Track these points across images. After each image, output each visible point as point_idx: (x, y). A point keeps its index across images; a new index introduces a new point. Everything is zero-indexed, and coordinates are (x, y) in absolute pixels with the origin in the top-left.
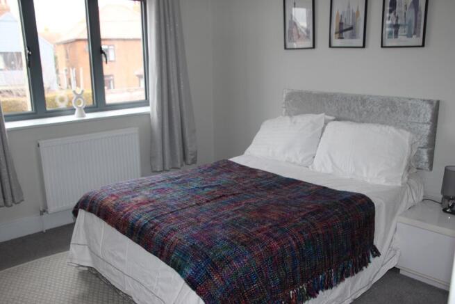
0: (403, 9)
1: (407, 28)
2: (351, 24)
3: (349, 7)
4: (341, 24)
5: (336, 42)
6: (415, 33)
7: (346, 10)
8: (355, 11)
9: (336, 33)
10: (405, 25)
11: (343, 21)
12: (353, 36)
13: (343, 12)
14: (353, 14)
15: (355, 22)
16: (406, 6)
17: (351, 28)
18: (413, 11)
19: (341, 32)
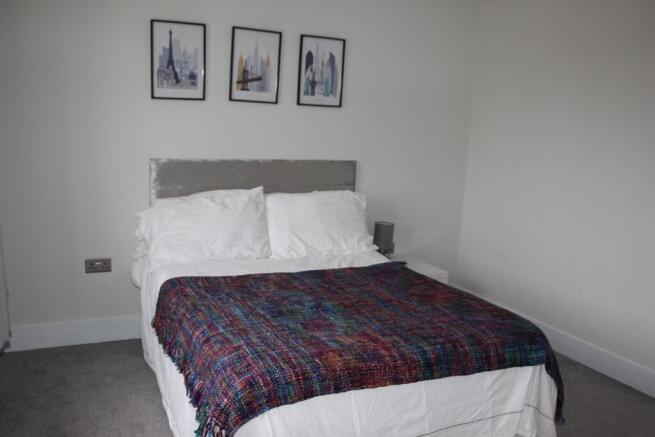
0: (320, 66)
1: (323, 86)
2: (259, 74)
3: (256, 52)
4: (245, 72)
5: (238, 94)
6: (331, 92)
7: (252, 54)
8: (265, 58)
9: (238, 82)
10: (322, 83)
11: (249, 68)
12: (263, 89)
13: (249, 57)
14: (262, 62)
15: (264, 73)
16: (323, 63)
17: (259, 79)
18: (329, 69)
19: (244, 82)
